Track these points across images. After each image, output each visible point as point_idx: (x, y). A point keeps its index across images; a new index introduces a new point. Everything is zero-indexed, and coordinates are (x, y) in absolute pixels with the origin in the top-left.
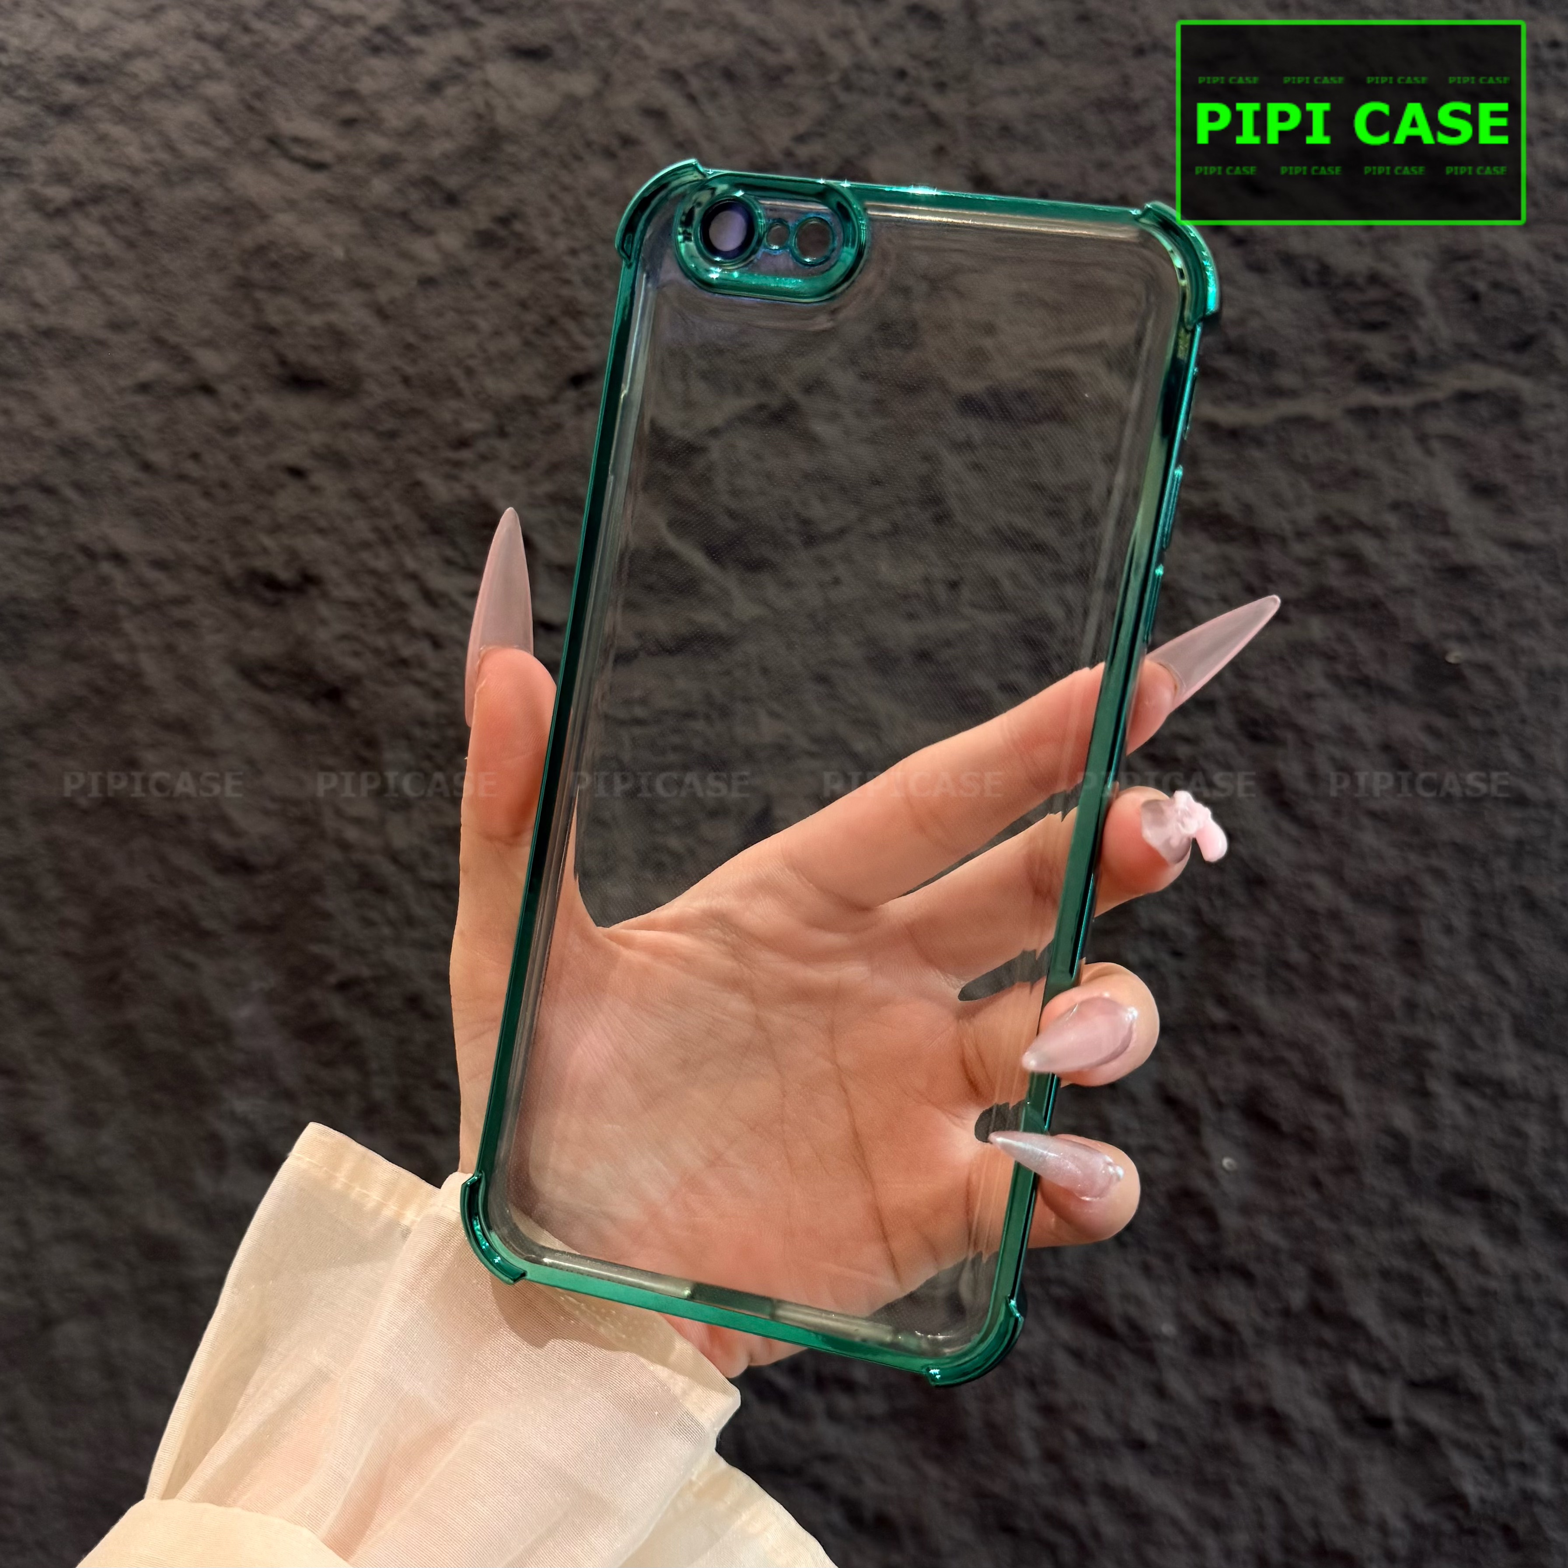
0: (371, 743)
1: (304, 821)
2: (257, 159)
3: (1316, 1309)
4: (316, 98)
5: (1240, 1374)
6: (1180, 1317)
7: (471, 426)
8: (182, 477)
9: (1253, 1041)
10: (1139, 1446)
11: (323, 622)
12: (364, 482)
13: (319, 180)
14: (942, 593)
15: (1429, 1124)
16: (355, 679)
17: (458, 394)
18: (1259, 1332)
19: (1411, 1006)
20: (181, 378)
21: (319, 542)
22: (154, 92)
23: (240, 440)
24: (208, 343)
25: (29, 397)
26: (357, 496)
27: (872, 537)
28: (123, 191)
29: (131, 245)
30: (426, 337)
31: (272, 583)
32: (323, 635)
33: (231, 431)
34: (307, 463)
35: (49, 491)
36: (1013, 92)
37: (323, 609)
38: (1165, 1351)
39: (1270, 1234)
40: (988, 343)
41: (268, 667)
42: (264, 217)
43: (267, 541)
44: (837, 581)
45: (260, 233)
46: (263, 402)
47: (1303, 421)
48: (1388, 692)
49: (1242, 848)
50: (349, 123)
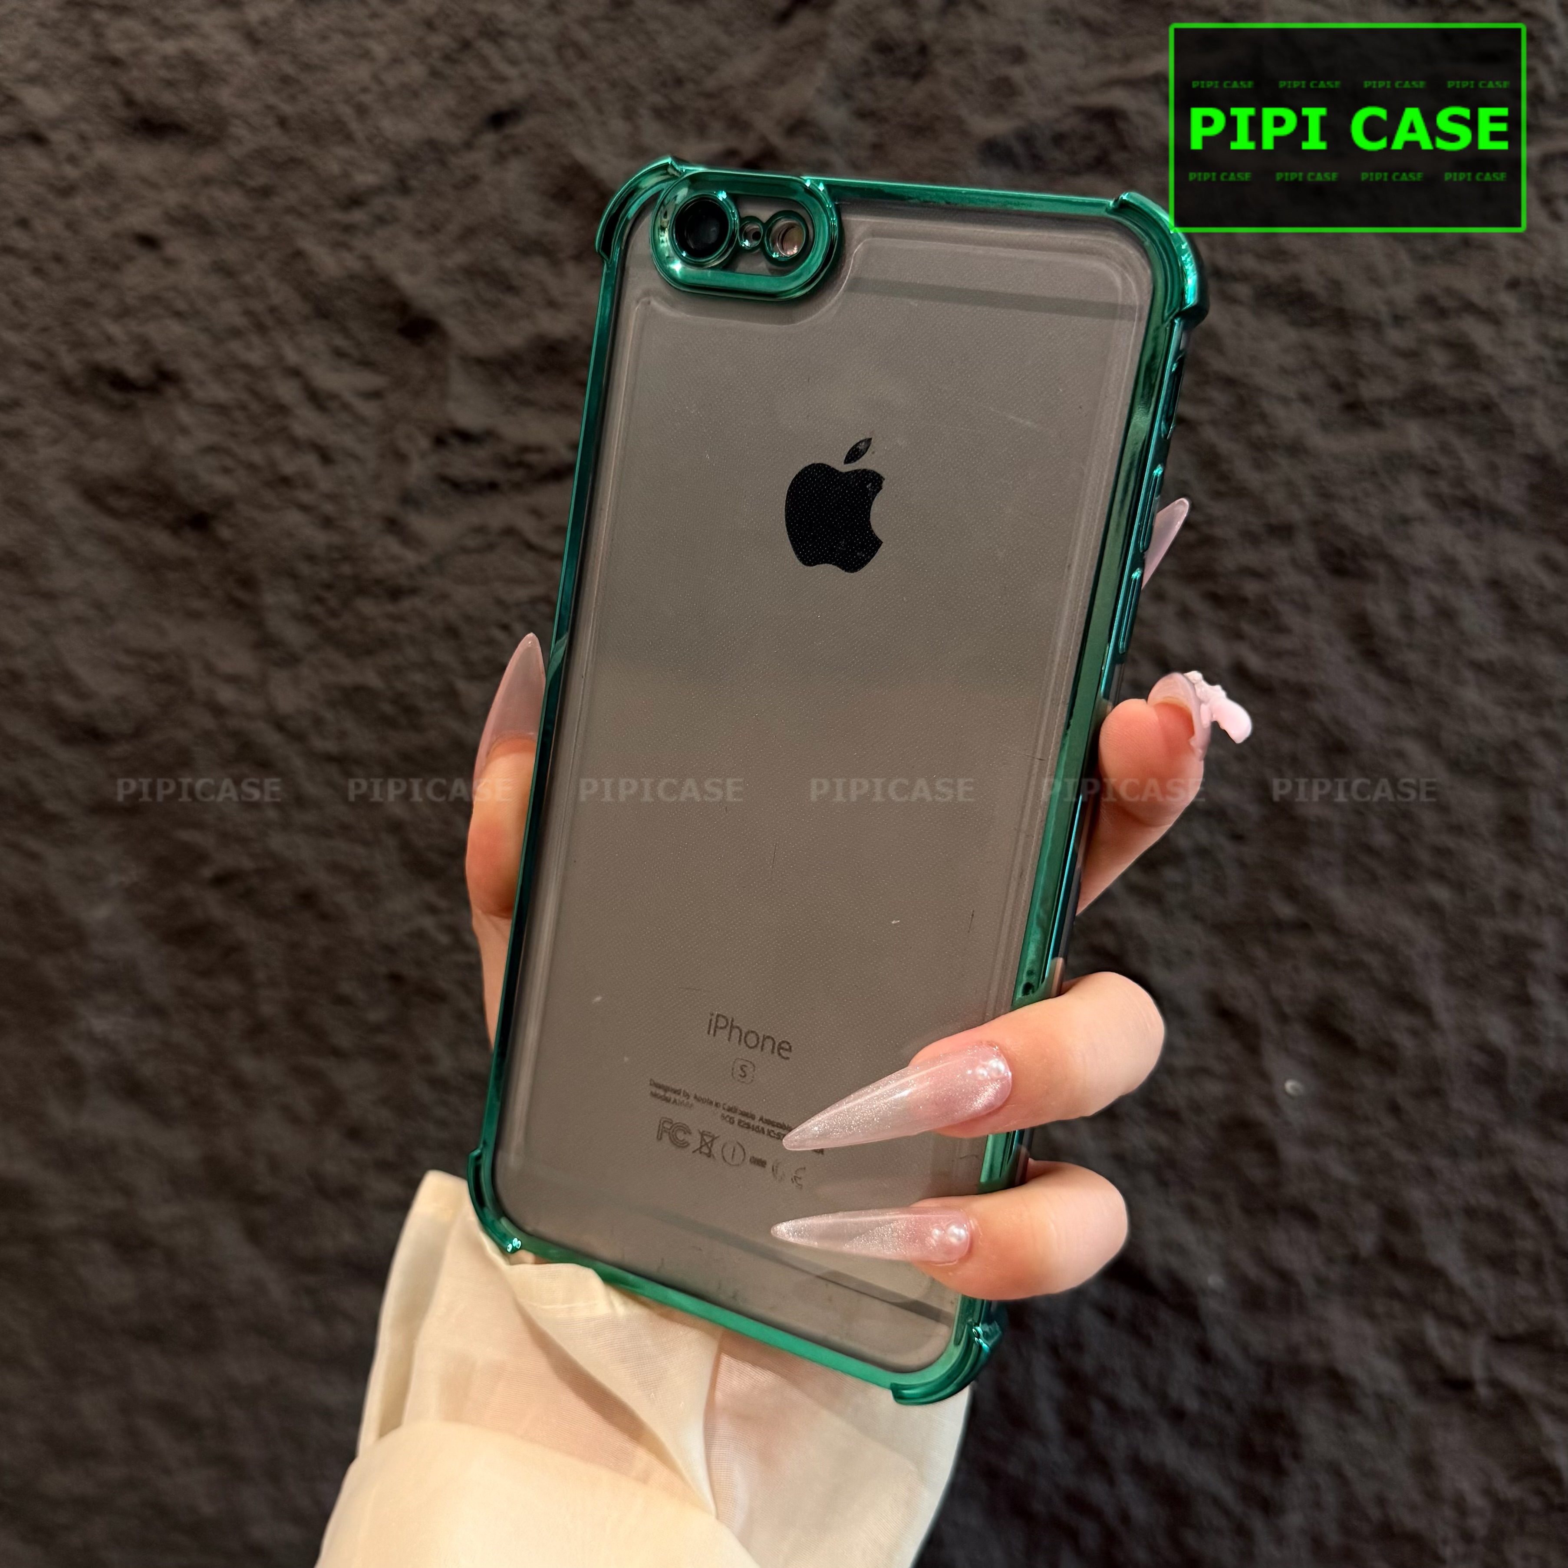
0: (248, 582)
1: (167, 678)
3: (1388, 1254)
5: (1297, 1331)
6: (1229, 1267)
7: (364, 179)
9: (1326, 941)
10: (1177, 1415)
11: (184, 431)
12: (231, 252)
15: (1530, 1038)
16: (227, 503)
17: (349, 138)
18: (1321, 1281)
19: (1514, 897)
21: (176, 328)
23: (78, 202)
24: (36, 79)
26: (222, 269)
30: (307, 67)
31: (120, 381)
32: (184, 446)
33: (67, 190)
34: (161, 230)
37: (183, 414)
38: (1210, 1306)
39: (1339, 1170)
40: (1016, 73)
41: (118, 488)
43: (114, 329)
46: (107, 153)
49: (1320, 708)
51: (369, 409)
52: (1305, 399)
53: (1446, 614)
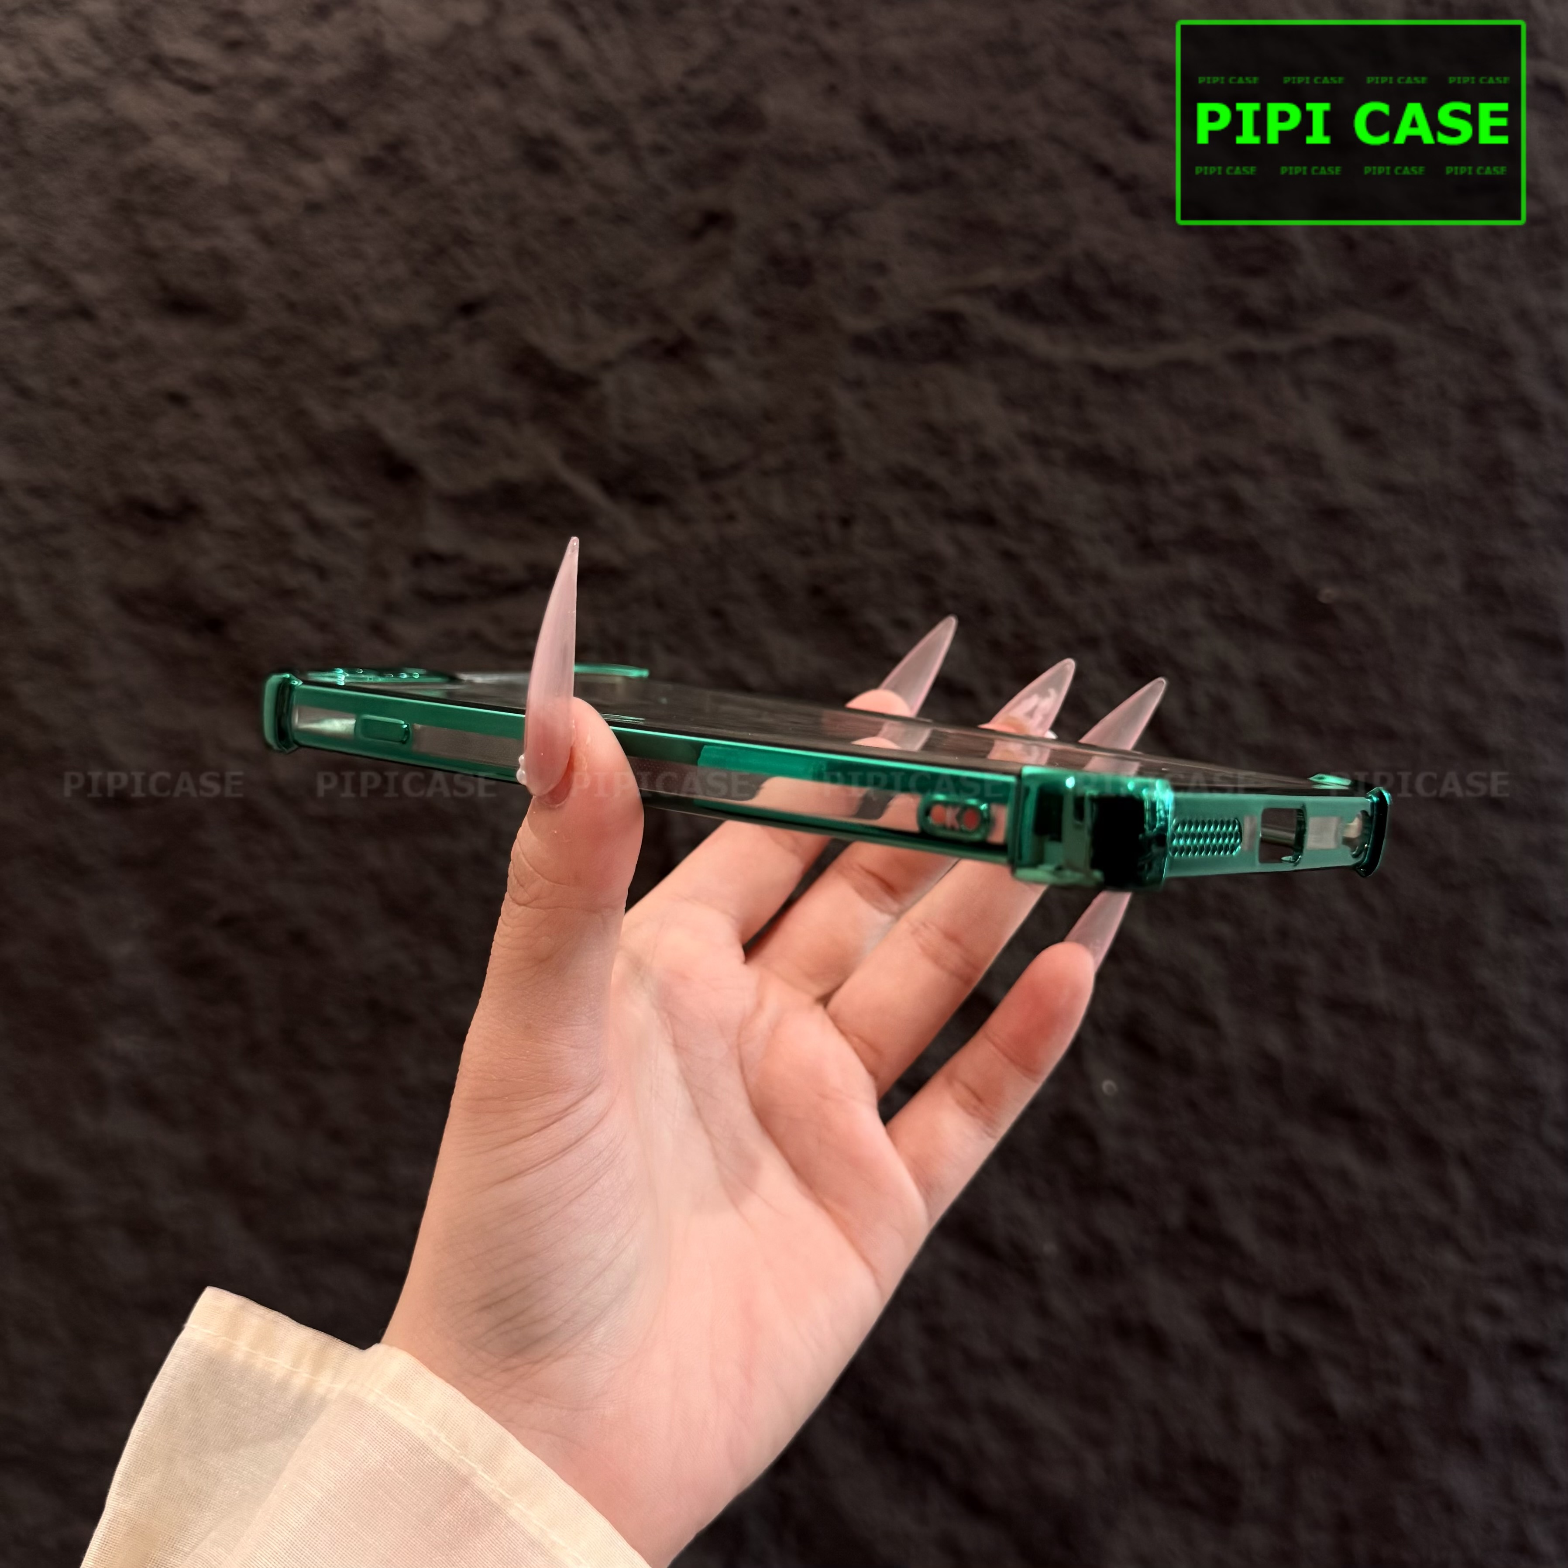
1: (185, 754)
2: (139, 79)
3: (1193, 1228)
4: (200, 19)
5: (1119, 1292)
6: (1062, 1237)
7: (358, 354)
8: (59, 403)
10: (1021, 1364)
11: (205, 552)
12: (248, 409)
13: (204, 103)
14: (834, 529)
15: (1300, 1047)
16: (239, 610)
18: (1138, 1250)
19: (1283, 934)
20: (58, 301)
23: (120, 366)
24: (88, 267)
26: (238, 422)
27: (765, 474)
29: (7, 164)
30: (312, 265)
31: (151, 511)
32: (204, 564)
33: (110, 355)
34: (189, 390)
36: (904, 33)
37: (205, 539)
38: (1047, 1270)
39: (1148, 1155)
40: (879, 283)
41: (148, 597)
42: (145, 139)
43: (148, 469)
44: (731, 517)
45: (142, 155)
46: (145, 327)
47: (1185, 365)
48: (1262, 630)
50: (233, 46)
51: (358, 536)
52: (1108, 539)
53: (1222, 707)
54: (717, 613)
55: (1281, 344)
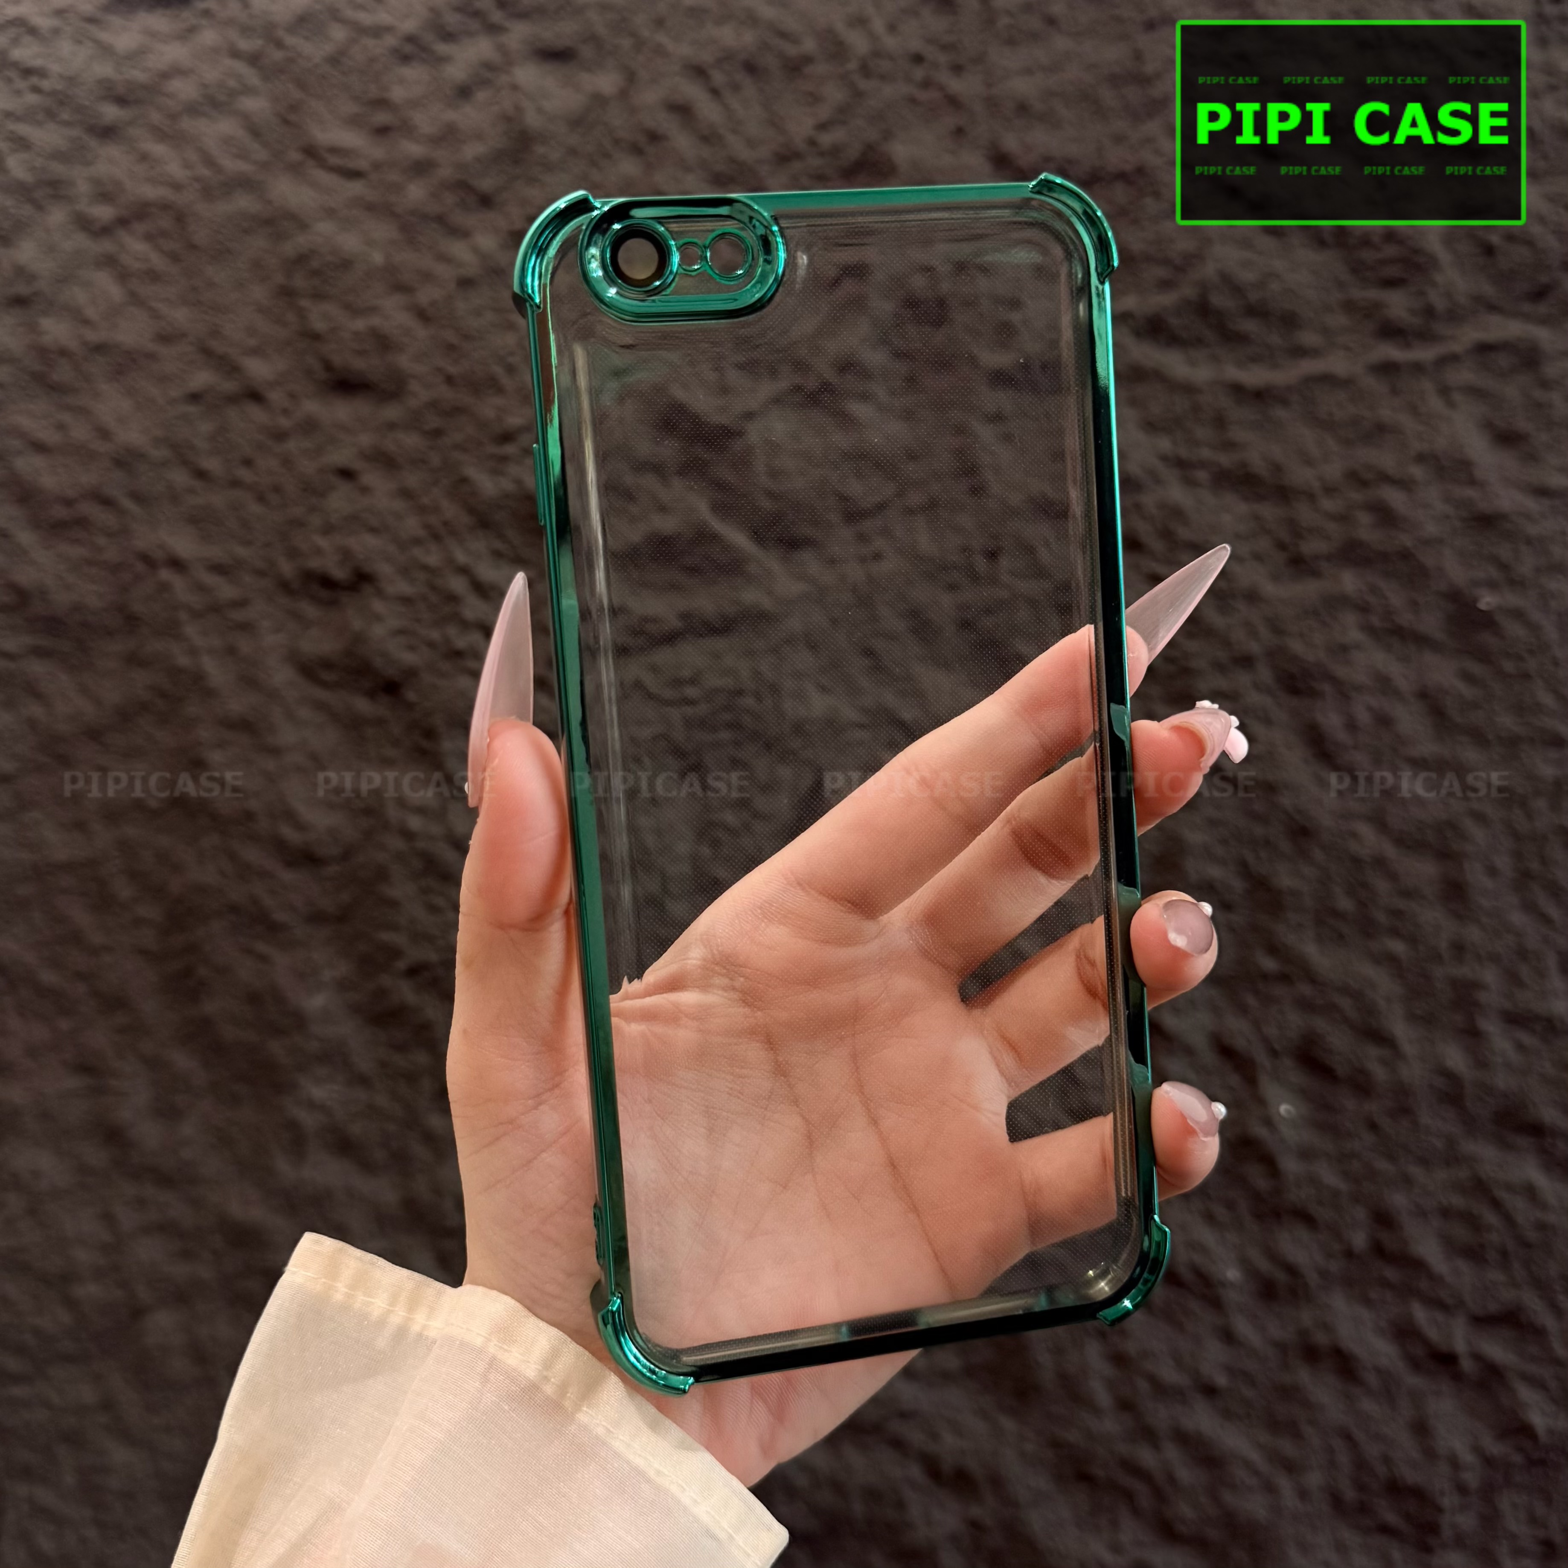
0: (430, 734)
1: (368, 812)
2: (295, 169)
3: (1379, 1250)
4: (350, 108)
5: (1306, 1317)
6: (1245, 1264)
8: (236, 483)
9: (1305, 989)
10: (1210, 1391)
11: (378, 618)
12: (413, 479)
13: (356, 188)
14: (981, 564)
15: (1481, 1064)
16: (411, 673)
17: (500, 390)
18: (1323, 1274)
19: (1459, 948)
20: (230, 386)
21: (372, 541)
22: (193, 110)
23: (292, 445)
24: (256, 352)
25: (83, 411)
26: (406, 494)
27: (910, 511)
28: (165, 207)
29: (175, 258)
30: (467, 337)
31: (327, 582)
32: (378, 631)
33: (280, 436)
34: (357, 465)
35: (107, 502)
36: (1028, 71)
37: (378, 606)
38: (1232, 1296)
39: (1330, 1177)
40: (1015, 317)
41: (327, 664)
42: (303, 226)
43: (322, 542)
44: (877, 557)
45: (301, 241)
46: (312, 407)
47: (1327, 379)
48: (1422, 641)
49: (1286, 801)
50: (382, 131)
52: (1258, 557)
53: (1384, 721)
54: (869, 653)
55: (1425, 354)
